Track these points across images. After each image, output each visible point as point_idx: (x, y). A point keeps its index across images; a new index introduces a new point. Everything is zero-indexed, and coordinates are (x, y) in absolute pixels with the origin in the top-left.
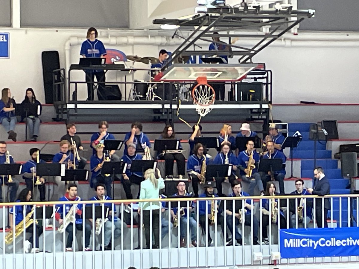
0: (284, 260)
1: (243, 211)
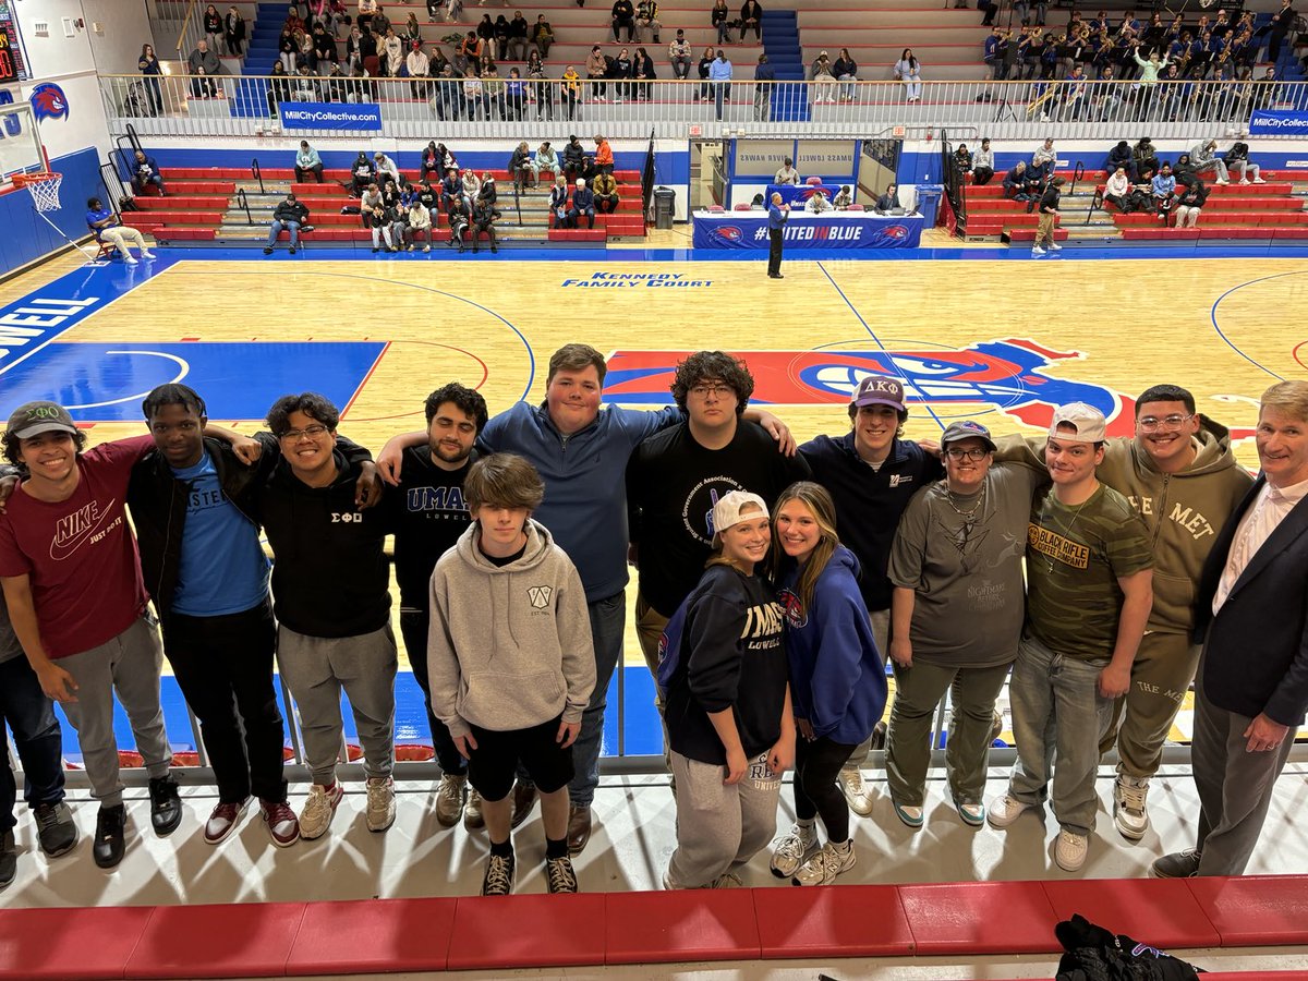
0: (1251, 136)
1: (1220, 92)
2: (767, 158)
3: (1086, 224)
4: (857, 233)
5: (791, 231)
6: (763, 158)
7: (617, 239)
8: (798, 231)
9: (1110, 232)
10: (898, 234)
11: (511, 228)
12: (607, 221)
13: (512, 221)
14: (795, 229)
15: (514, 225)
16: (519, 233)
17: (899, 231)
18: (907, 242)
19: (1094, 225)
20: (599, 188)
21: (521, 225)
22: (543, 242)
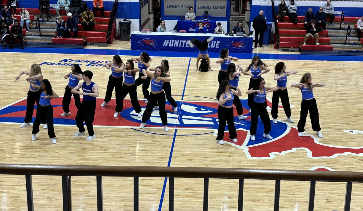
2: (180, 7)
3: (345, 44)
4: (217, 44)
5: (182, 43)
6: (179, 7)
7: (92, 44)
8: (185, 43)
9: (357, 48)
10: (240, 46)
11: (35, 37)
12: (86, 35)
13: (36, 33)
14: (184, 41)
15: (37, 36)
16: (39, 39)
17: (240, 44)
18: (245, 50)
19: (349, 44)
20: (85, 18)
21: (40, 35)
22: (49, 44)
